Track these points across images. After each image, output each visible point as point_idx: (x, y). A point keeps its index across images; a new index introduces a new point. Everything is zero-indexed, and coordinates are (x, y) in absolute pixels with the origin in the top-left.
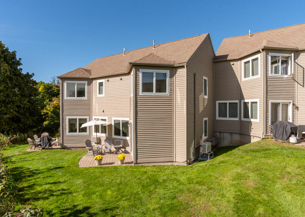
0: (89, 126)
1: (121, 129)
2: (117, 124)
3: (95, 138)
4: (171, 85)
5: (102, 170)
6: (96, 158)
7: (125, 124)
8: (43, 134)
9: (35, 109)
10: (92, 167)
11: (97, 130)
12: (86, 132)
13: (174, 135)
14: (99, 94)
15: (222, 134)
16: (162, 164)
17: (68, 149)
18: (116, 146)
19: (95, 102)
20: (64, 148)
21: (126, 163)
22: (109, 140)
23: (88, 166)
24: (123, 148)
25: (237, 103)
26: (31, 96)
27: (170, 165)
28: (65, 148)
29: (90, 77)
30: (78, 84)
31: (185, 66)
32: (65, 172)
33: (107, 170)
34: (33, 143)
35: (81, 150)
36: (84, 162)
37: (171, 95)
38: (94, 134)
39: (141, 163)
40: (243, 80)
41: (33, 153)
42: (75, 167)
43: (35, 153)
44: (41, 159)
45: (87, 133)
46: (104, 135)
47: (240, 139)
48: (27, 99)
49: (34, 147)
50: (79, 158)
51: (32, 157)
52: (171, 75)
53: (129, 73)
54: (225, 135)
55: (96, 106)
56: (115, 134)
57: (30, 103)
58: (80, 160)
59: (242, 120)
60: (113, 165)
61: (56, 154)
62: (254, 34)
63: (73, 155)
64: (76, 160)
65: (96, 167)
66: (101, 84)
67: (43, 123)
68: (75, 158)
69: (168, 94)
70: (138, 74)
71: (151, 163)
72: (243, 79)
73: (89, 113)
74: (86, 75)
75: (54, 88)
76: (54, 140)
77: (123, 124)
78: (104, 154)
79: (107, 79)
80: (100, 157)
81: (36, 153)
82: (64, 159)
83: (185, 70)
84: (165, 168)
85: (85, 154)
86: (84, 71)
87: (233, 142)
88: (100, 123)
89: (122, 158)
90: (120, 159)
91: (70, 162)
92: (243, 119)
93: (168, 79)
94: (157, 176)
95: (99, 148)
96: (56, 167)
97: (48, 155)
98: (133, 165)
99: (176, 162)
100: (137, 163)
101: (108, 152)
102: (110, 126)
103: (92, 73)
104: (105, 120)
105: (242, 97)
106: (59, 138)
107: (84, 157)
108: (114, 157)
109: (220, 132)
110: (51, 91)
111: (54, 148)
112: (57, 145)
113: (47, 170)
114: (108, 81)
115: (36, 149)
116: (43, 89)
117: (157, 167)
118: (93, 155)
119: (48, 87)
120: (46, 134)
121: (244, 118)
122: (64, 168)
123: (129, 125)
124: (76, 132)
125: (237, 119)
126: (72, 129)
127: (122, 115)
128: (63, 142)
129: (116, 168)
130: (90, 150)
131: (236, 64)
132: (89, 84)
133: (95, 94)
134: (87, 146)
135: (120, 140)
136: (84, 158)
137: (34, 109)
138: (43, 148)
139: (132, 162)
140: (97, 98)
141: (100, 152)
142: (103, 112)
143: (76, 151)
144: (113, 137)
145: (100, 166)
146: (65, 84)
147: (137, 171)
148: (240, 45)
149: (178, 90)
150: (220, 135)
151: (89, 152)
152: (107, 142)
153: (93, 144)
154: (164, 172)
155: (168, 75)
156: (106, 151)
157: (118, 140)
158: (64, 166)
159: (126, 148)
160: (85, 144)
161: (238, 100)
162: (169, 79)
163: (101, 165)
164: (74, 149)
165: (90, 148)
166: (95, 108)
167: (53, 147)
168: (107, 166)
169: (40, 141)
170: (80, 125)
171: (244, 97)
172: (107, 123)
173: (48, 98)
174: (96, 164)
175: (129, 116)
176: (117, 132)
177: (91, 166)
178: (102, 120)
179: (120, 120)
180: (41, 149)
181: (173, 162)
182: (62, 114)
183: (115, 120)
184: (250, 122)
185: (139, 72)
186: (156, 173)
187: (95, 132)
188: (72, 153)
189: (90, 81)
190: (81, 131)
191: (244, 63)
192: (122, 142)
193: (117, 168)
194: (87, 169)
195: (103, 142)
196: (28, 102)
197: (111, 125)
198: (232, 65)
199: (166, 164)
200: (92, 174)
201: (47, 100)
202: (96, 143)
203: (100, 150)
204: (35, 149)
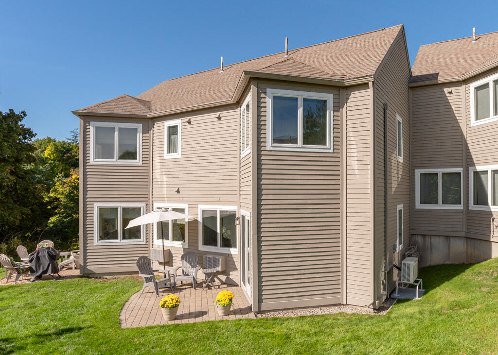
0: (147, 225)
1: (219, 231)
2: (209, 218)
3: (159, 251)
4: (337, 127)
5: (180, 336)
6: (165, 302)
7: (229, 219)
8: (40, 244)
9: (29, 191)
10: (155, 327)
11: (163, 235)
12: (138, 237)
13: (342, 244)
14: (169, 152)
15: (428, 239)
16: (318, 311)
17: (97, 278)
18: (209, 271)
19: (159, 171)
20: (87, 275)
21: (235, 312)
22: (191, 256)
23: (143, 324)
24: (223, 273)
25: (460, 173)
26: (18, 160)
27: (337, 314)
28: (90, 276)
29: (149, 115)
30: (120, 129)
31: (370, 84)
32: (84, 344)
33: (192, 335)
34: (13, 265)
35: (127, 279)
36: (135, 312)
37: (335, 151)
38: (157, 243)
39: (269, 311)
40: (472, 125)
41: (10, 290)
42: (111, 327)
43: (16, 289)
44: (28, 306)
45: (141, 241)
46: (178, 244)
47: (467, 249)
48: (9, 168)
49: (15, 275)
50: (122, 302)
51: (7, 301)
52: (337, 105)
53: (238, 104)
54: (435, 240)
55: (161, 180)
56: (206, 243)
57: (18, 176)
58: (124, 305)
59: (470, 208)
60: (205, 318)
61: (68, 290)
62: (482, 37)
63: (108, 293)
64: (115, 306)
65: (164, 326)
66: (173, 130)
67: (49, 220)
68: (111, 302)
69: (330, 149)
70: (262, 100)
71: (293, 309)
72: (473, 123)
73: (146, 196)
74: (140, 111)
75: (75, 150)
76: (66, 257)
77: (222, 219)
78: (181, 290)
79: (187, 119)
80: (174, 301)
81: (18, 289)
82: (87, 304)
83: (369, 93)
84: (329, 322)
85: (137, 289)
86: (135, 102)
87: (451, 255)
88: (170, 217)
89: (227, 301)
90: (222, 303)
91: (98, 315)
92: (472, 207)
93: (329, 114)
94: (319, 346)
95: (169, 274)
96: (62, 328)
97: (47, 294)
98: (252, 316)
99: (347, 305)
100: (260, 312)
101: (191, 284)
102: (194, 223)
103: (153, 108)
104: (182, 211)
105: (469, 162)
106: (76, 253)
107: (133, 297)
108: (204, 296)
109: (424, 236)
110: (69, 158)
111: (65, 275)
112: (71, 268)
113: (36, 339)
114: (189, 122)
115: (20, 278)
116: (53, 153)
117: (308, 320)
118: (155, 293)
119: (62, 149)
120: (48, 244)
121: (474, 204)
122: (81, 332)
123: (237, 222)
124: (117, 238)
125: (460, 207)
126: (107, 232)
127: (221, 200)
128: (85, 262)
129: (213, 327)
130: (148, 280)
131: (458, 91)
132: (146, 131)
133: (159, 152)
134: (141, 271)
135: (217, 257)
136: (135, 300)
137: (26, 190)
138: (39, 277)
139: (249, 310)
140: (164, 162)
141: (170, 284)
142: (178, 192)
143: (114, 281)
144: (199, 249)
145: (173, 322)
146: (92, 130)
147: (266, 335)
148: (458, 56)
149: (352, 139)
150: (425, 242)
151: (145, 284)
152: (186, 260)
153: (155, 266)
154: (331, 334)
155: (330, 104)
156: (184, 283)
157: (212, 257)
158: (82, 325)
159: (231, 273)
160: (135, 265)
161: (462, 167)
162: (332, 112)
163: (176, 318)
164: (112, 277)
165: (148, 276)
166: (159, 183)
167: (63, 273)
168: (191, 321)
169: (30, 261)
170: (126, 222)
171: (474, 160)
172: (186, 217)
173: (62, 170)
174: (164, 318)
175: (238, 200)
176: (210, 238)
177: (150, 324)
178: (174, 210)
179: (216, 211)
180: (32, 280)
181: (340, 304)
182: (84, 198)
183: (204, 211)
184: (490, 214)
185: (266, 95)
186: (314, 339)
187: (158, 238)
188: (107, 287)
189: (149, 122)
190: (127, 235)
191: (475, 88)
192: (221, 259)
193: (216, 327)
194: (142, 332)
195: (177, 261)
196: (12, 173)
197: (196, 222)
198: (448, 95)
199: (326, 311)
200: (156, 347)
201: (60, 175)
202: (160, 263)
203: (172, 279)
204: (17, 279)
